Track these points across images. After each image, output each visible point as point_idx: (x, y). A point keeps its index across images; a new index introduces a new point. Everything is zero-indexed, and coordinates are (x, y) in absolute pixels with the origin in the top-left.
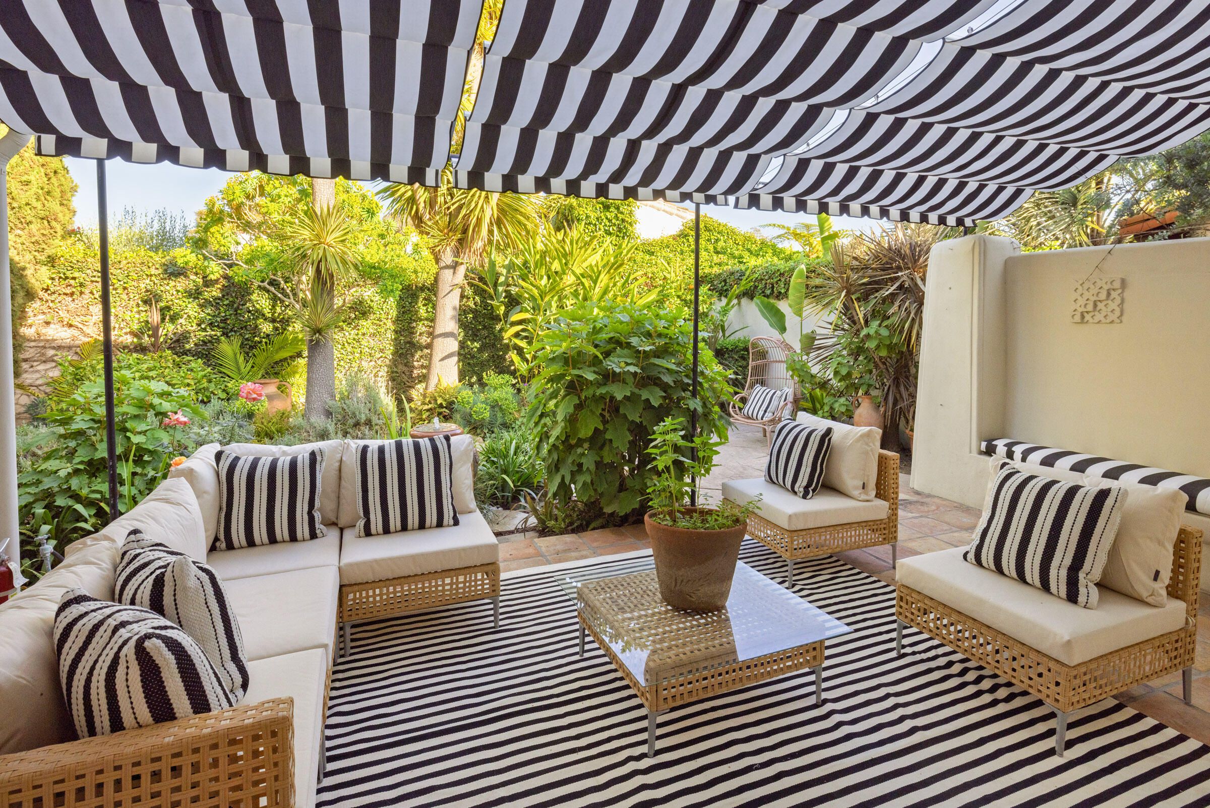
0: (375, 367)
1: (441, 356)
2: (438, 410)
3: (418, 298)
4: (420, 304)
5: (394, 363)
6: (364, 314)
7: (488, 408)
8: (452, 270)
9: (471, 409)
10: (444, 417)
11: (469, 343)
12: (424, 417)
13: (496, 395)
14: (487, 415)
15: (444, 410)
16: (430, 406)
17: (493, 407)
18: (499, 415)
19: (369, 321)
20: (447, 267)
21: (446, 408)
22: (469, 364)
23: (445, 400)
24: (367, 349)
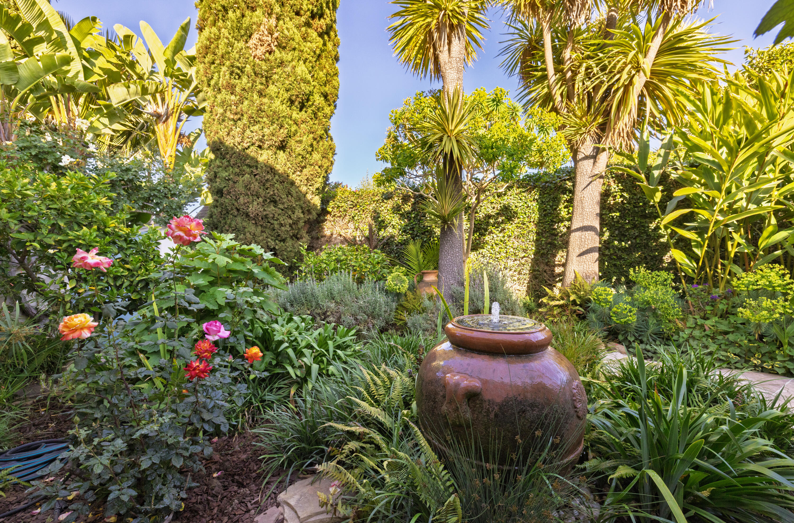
0: (519, 265)
1: (578, 252)
2: (570, 307)
3: (559, 201)
4: (561, 206)
5: (535, 262)
6: (509, 219)
7: (635, 310)
8: (592, 161)
9: (610, 309)
10: (578, 315)
11: (616, 243)
12: (555, 312)
13: (647, 295)
14: (633, 319)
15: (578, 307)
16: (562, 302)
17: (641, 310)
18: (652, 321)
19: (514, 225)
20: (586, 158)
21: (581, 306)
22: (615, 265)
23: (580, 298)
24: (512, 250)
